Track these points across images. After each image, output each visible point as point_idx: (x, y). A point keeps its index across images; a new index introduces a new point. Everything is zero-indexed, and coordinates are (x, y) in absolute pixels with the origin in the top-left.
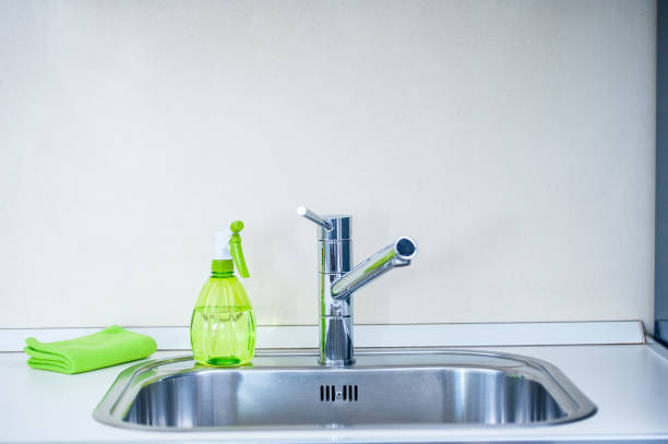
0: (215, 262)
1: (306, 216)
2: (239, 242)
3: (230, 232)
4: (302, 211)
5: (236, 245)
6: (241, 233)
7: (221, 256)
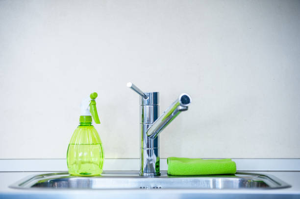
0: (82, 117)
1: (132, 88)
2: (95, 105)
3: (90, 99)
4: (130, 85)
5: (93, 106)
6: (96, 100)
7: (85, 113)
